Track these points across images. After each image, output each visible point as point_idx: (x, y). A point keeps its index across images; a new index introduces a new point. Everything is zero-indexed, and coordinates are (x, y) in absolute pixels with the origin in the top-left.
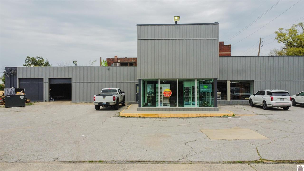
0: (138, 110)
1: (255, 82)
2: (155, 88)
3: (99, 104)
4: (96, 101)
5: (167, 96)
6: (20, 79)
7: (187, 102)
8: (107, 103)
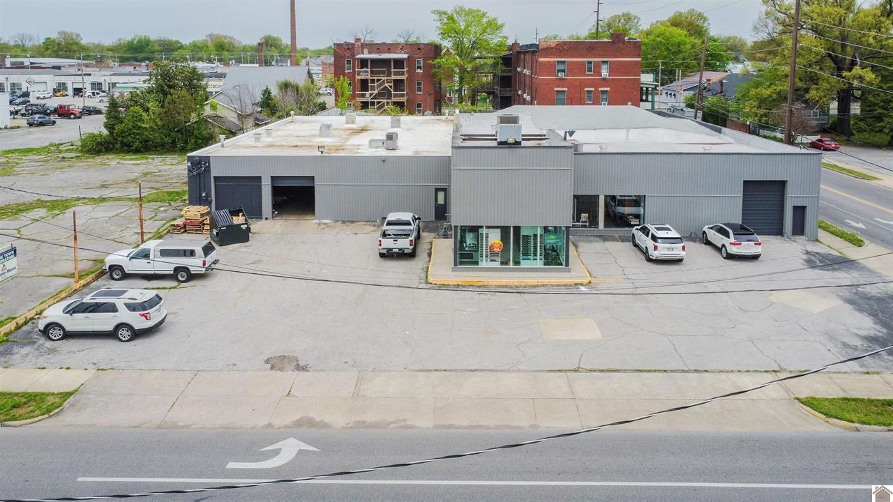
0: (453, 271)
1: (646, 197)
2: (478, 237)
3: (387, 251)
4: (383, 246)
5: (495, 250)
6: (215, 177)
7: (525, 257)
8: (400, 249)
